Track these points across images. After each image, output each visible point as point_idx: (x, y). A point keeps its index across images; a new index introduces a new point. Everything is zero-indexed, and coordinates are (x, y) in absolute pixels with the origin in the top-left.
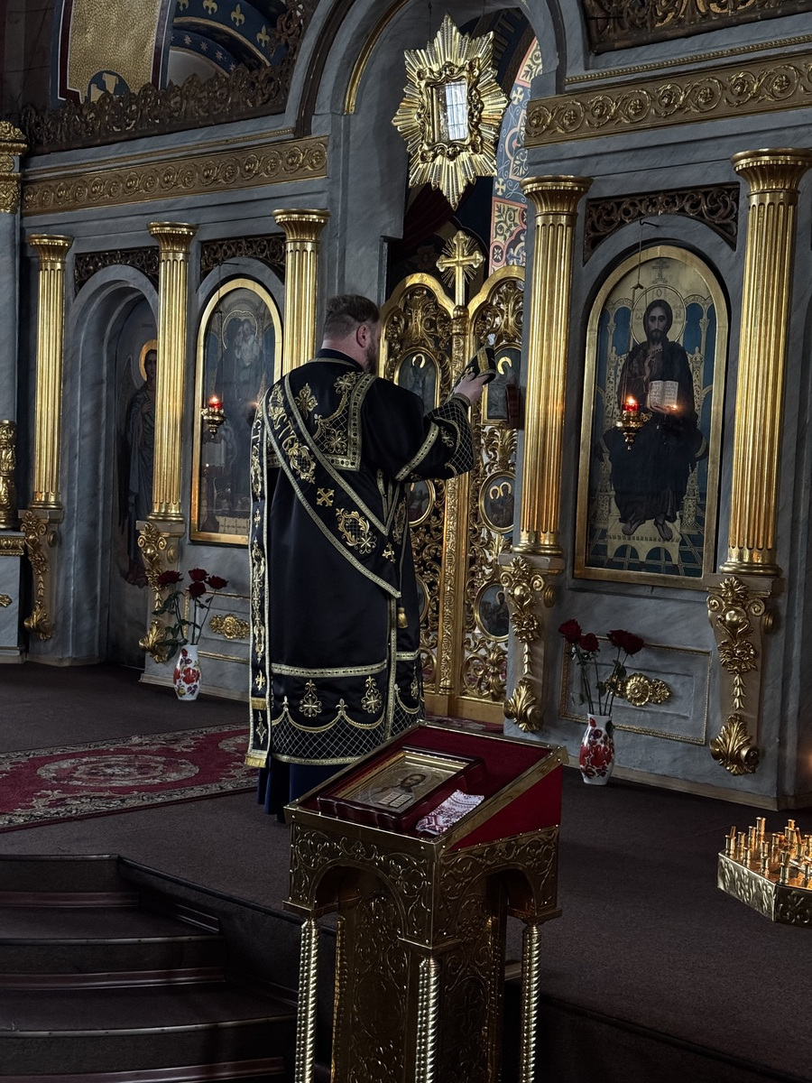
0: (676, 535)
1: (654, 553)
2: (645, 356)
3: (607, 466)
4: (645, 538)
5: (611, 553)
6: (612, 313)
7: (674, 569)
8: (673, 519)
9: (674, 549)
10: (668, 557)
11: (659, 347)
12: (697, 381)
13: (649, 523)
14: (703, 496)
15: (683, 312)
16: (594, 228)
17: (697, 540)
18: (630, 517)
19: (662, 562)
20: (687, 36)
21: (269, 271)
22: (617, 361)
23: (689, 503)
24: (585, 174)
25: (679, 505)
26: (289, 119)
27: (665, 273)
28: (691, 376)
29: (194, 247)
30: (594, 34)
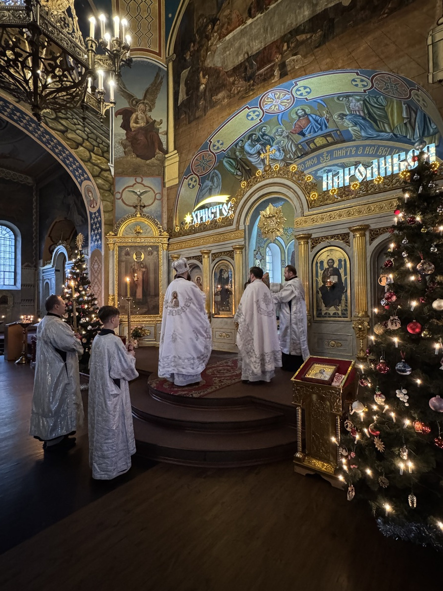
0: (340, 309)
1: (335, 314)
2: (328, 271)
3: (320, 295)
4: (332, 310)
5: (323, 314)
6: (319, 262)
7: (340, 317)
8: (339, 306)
9: (340, 312)
10: (338, 314)
11: (332, 269)
12: (342, 275)
13: (333, 307)
14: (347, 300)
15: (337, 262)
16: (312, 244)
17: (346, 310)
18: (327, 305)
19: (337, 315)
20: (333, 203)
21: (230, 258)
22: (320, 272)
23: (343, 302)
24: (310, 233)
25: (340, 303)
26: (234, 227)
27: (331, 253)
28: (340, 274)
29: (210, 255)
30: (309, 204)
